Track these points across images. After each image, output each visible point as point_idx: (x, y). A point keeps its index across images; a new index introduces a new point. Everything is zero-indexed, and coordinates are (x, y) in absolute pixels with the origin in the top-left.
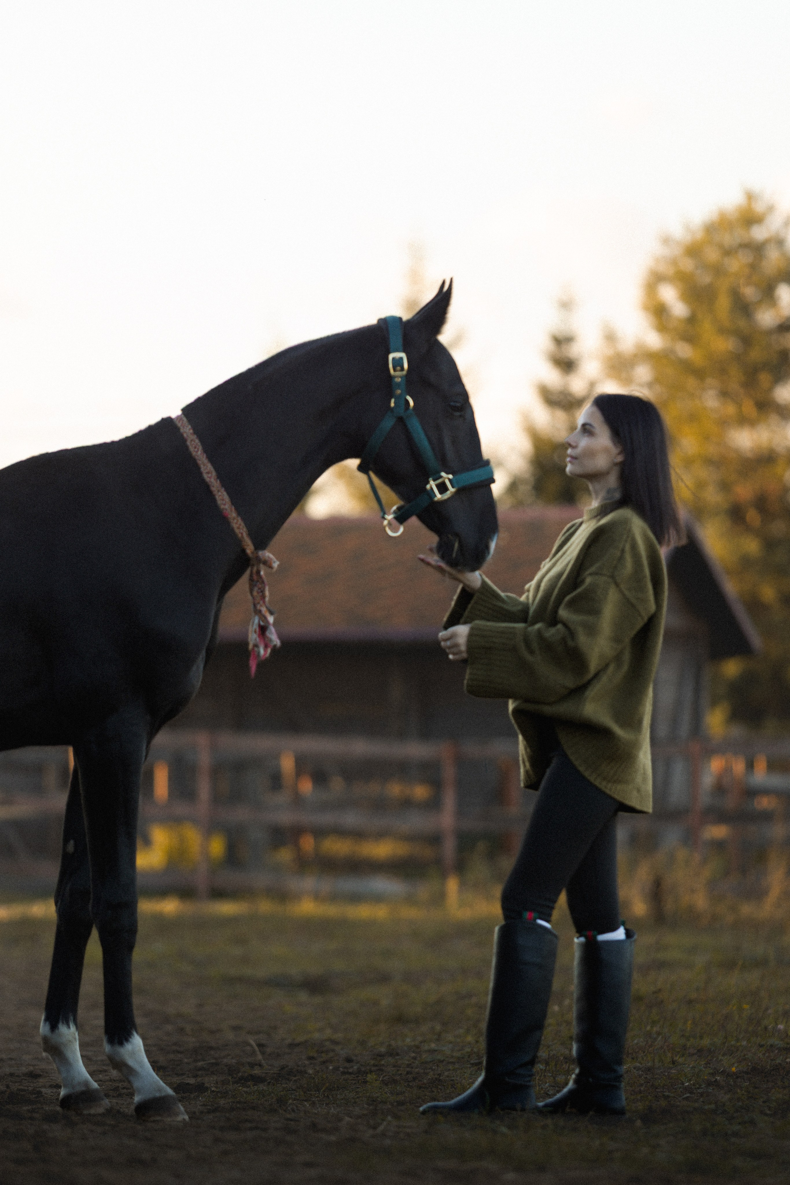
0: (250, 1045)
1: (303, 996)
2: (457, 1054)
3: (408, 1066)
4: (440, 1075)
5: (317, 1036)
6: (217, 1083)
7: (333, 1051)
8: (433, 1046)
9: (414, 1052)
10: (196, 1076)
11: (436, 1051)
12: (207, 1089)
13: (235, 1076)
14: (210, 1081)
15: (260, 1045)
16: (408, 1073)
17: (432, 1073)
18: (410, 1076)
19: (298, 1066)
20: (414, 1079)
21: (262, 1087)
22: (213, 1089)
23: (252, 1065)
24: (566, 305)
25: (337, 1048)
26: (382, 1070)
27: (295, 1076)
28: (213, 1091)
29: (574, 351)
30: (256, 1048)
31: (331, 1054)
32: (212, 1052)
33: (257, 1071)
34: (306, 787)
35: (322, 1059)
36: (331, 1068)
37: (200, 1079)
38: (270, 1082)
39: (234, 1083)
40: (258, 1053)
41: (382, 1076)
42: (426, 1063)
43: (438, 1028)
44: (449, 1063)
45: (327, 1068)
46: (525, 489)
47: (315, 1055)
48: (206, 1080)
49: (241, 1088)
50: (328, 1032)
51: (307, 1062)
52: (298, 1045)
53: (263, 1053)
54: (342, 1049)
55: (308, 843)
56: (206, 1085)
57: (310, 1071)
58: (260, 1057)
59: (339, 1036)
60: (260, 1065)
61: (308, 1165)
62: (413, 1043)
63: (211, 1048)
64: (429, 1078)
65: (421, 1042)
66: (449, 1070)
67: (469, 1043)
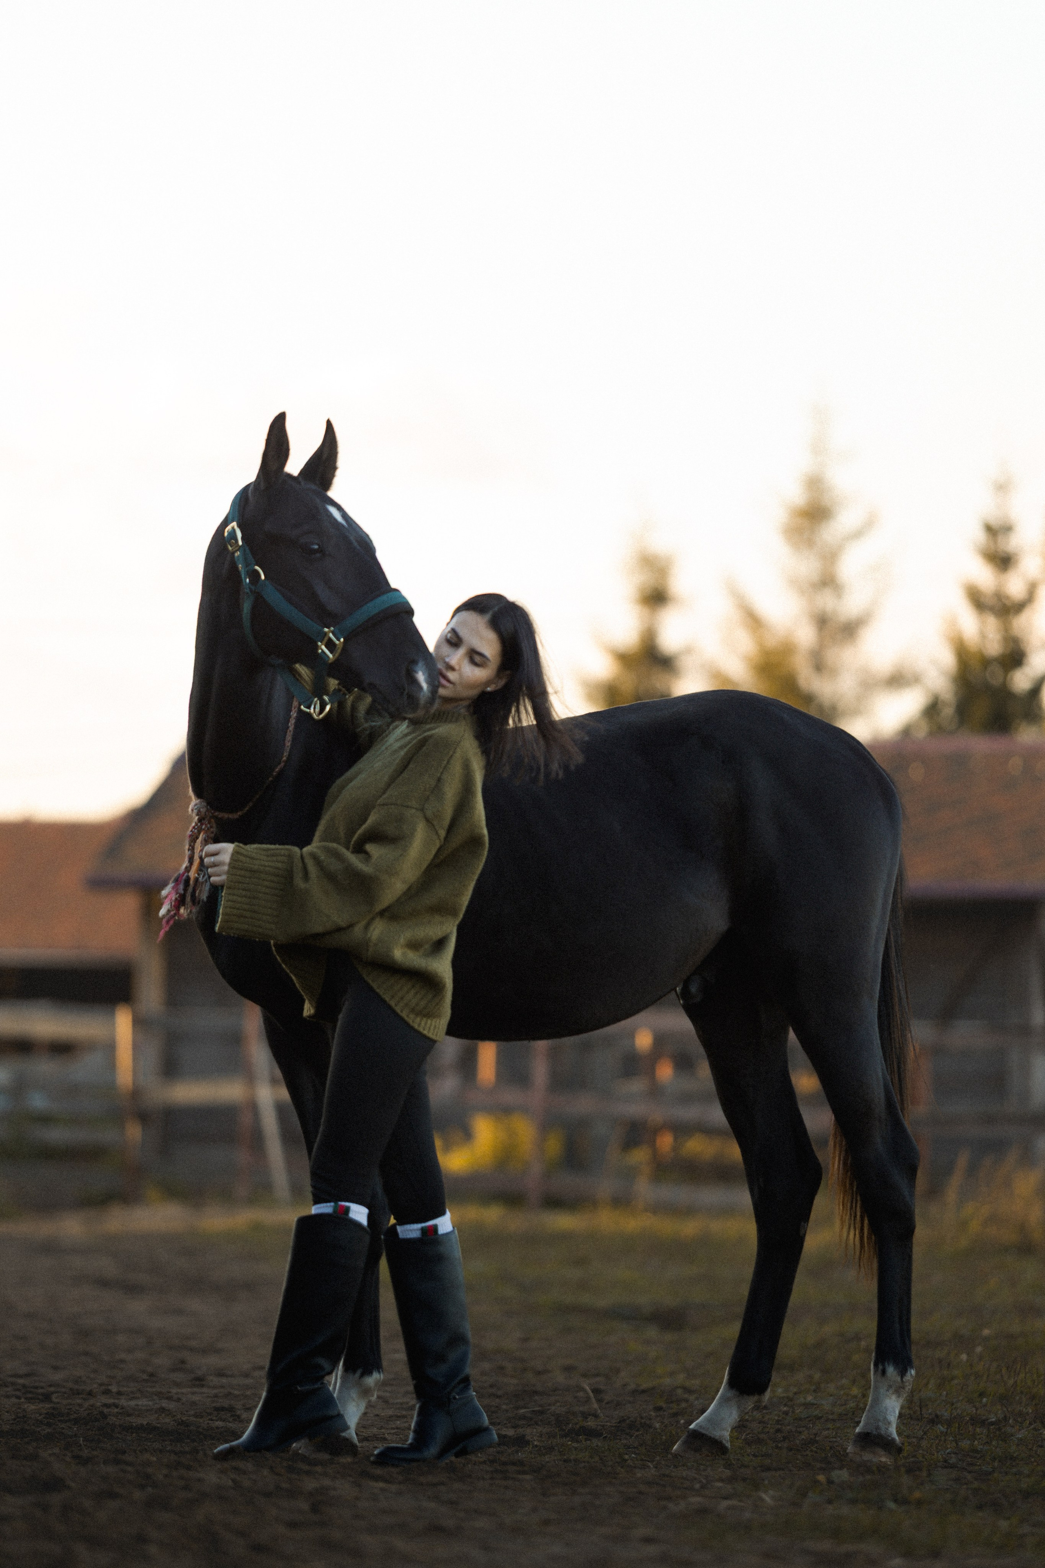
0: (584, 1390)
1: (652, 1332)
2: (838, 1410)
3: (778, 1421)
4: (816, 1435)
5: (667, 1381)
6: (541, 1436)
7: (687, 1401)
8: (810, 1398)
9: (785, 1405)
10: (515, 1427)
11: (813, 1404)
12: (528, 1443)
13: (564, 1427)
14: (531, 1433)
15: (596, 1391)
16: (778, 1431)
17: (806, 1432)
18: (779, 1435)
19: (642, 1418)
20: (785, 1438)
21: (595, 1442)
22: (535, 1443)
23: (585, 1416)
24: (1002, 488)
25: (692, 1398)
26: (745, 1427)
27: (638, 1430)
28: (536, 1446)
29: (1014, 543)
30: (591, 1395)
31: (684, 1405)
32: (536, 1398)
33: (591, 1423)
34: (665, 1072)
35: (671, 1411)
36: (682, 1421)
37: (521, 1430)
38: (606, 1437)
39: (562, 1436)
40: (594, 1400)
41: (745, 1434)
42: (800, 1419)
43: (817, 1376)
44: (827, 1420)
45: (678, 1422)
46: (948, 712)
47: (664, 1406)
48: (528, 1431)
49: (570, 1443)
50: (681, 1378)
51: (653, 1414)
52: (643, 1391)
53: (600, 1401)
54: (697, 1399)
55: (666, 1141)
56: (528, 1438)
57: (657, 1425)
58: (596, 1406)
59: (695, 1383)
60: (596, 1416)
61: (648, 1540)
62: (785, 1395)
63: (536, 1392)
64: (803, 1439)
65: (795, 1393)
66: (828, 1429)
67: (855, 1397)
